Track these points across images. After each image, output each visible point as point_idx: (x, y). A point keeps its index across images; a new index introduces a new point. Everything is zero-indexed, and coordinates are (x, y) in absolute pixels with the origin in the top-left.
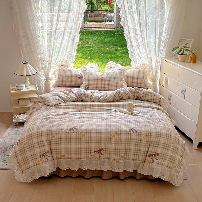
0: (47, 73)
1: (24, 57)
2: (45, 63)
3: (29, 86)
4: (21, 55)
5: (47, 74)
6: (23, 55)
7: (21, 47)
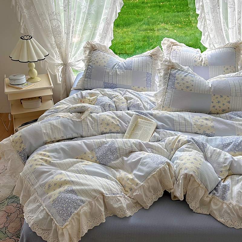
0: (65, 53)
1: (25, 26)
2: (61, 37)
3: (37, 77)
4: (20, 23)
5: (66, 56)
6: (23, 22)
7: (19, 8)
